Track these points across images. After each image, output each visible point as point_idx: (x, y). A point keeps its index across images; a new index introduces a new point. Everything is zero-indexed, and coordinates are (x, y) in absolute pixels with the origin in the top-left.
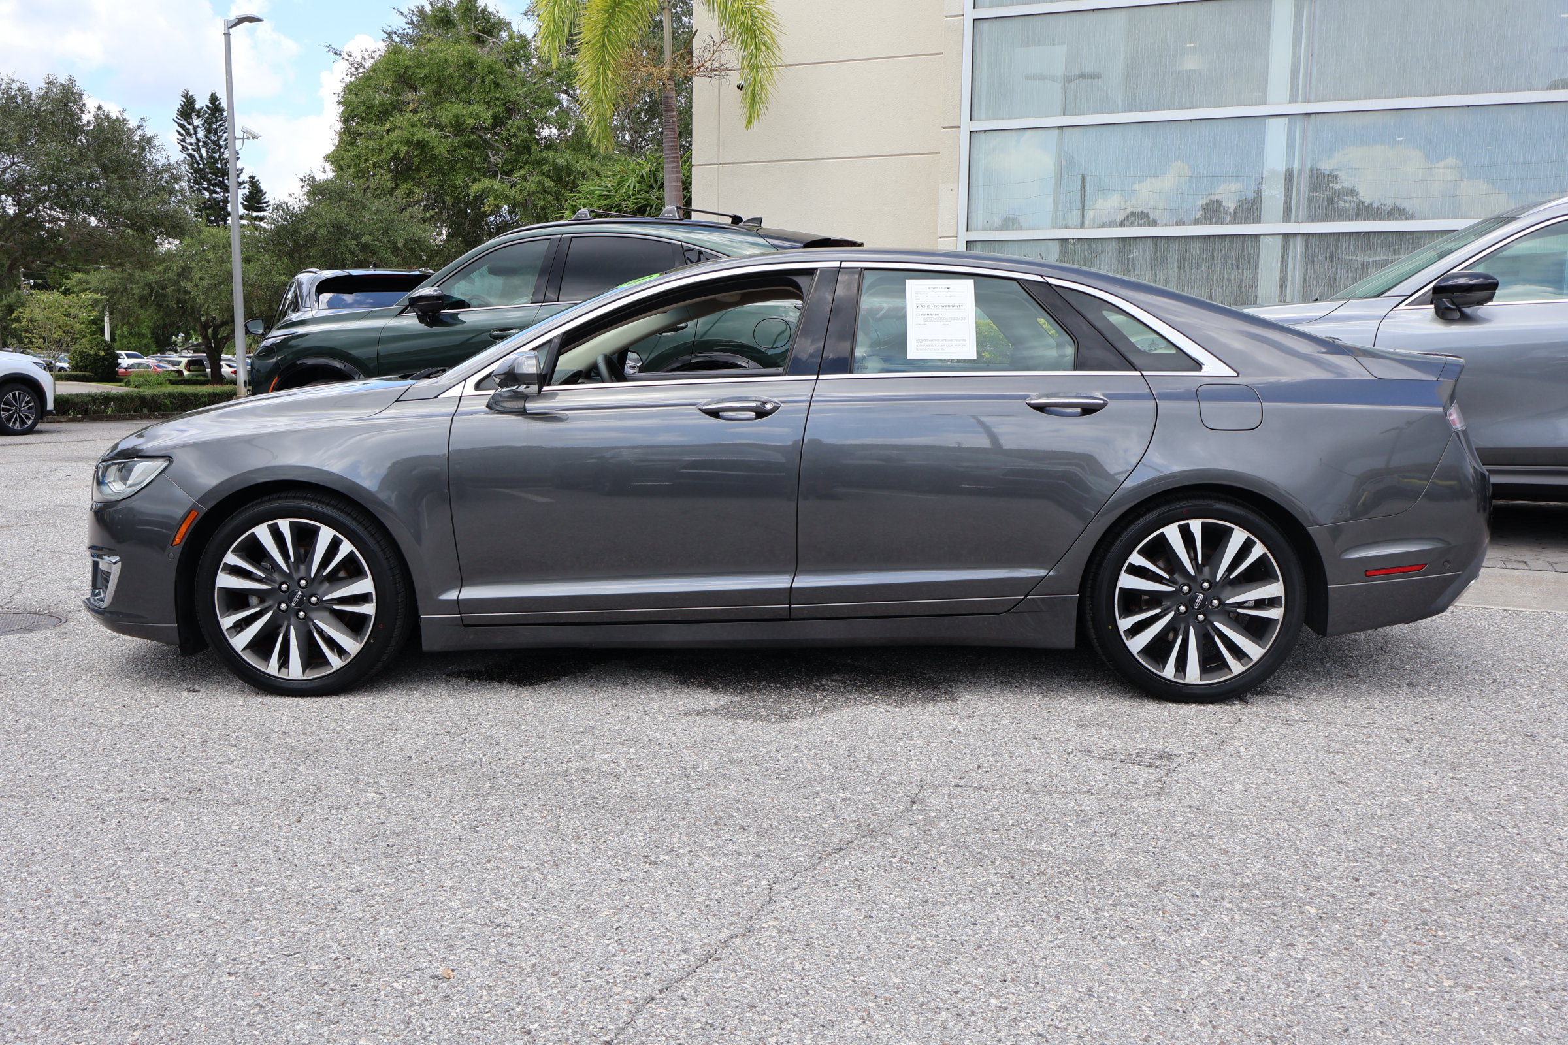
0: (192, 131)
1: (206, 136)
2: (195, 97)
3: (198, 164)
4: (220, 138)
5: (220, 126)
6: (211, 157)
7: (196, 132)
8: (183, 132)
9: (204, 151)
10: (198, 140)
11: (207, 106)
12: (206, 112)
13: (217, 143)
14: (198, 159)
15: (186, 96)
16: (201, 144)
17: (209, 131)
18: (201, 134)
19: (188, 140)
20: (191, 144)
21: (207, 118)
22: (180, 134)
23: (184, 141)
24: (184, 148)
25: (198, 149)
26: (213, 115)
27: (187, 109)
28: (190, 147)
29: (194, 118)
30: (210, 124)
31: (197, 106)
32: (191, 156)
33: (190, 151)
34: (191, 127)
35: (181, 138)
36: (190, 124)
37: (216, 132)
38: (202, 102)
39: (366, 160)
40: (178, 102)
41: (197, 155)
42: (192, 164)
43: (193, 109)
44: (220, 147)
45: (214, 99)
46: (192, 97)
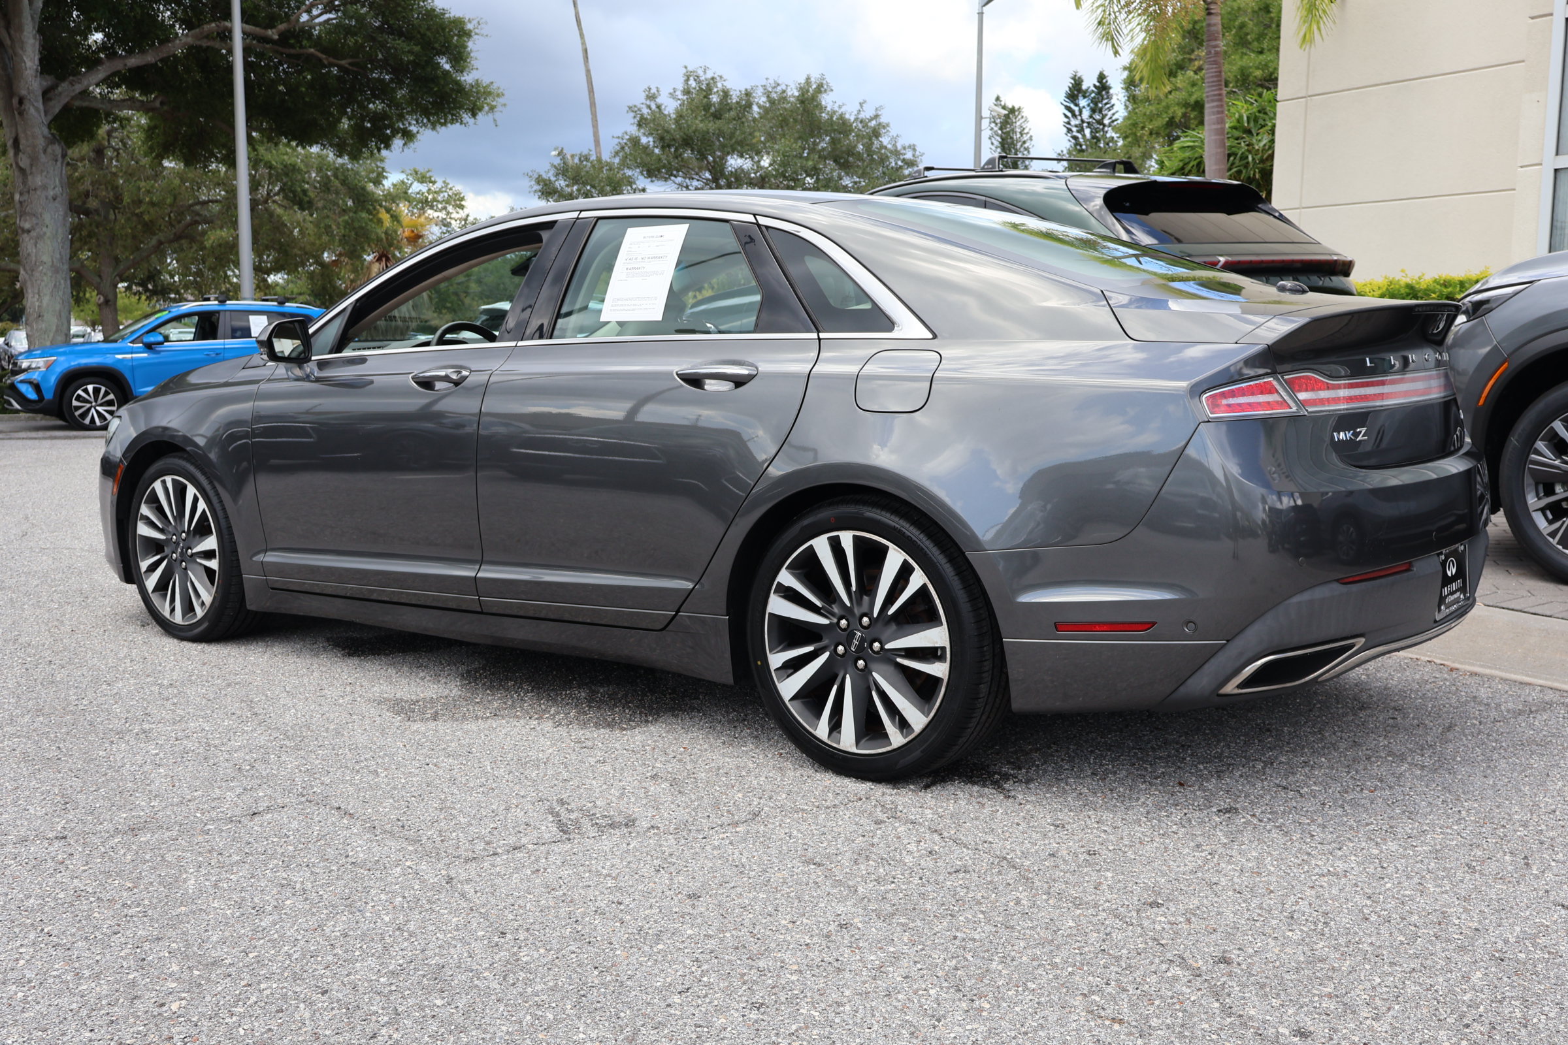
0: (1077, 113)
1: (1091, 117)
2: (1083, 78)
3: (1081, 146)
4: (1104, 116)
5: (1106, 104)
6: (1094, 137)
7: (1080, 114)
8: (1069, 114)
9: (1087, 132)
10: (1083, 121)
11: (1095, 86)
12: (1093, 91)
13: (1100, 122)
14: (1081, 140)
15: (1074, 78)
16: (1085, 125)
17: (1093, 111)
18: (1086, 114)
19: (1074, 122)
20: (1076, 126)
21: (1094, 98)
22: (1066, 116)
23: (1069, 123)
24: (1069, 130)
25: (1081, 130)
26: (1099, 93)
27: (1075, 91)
28: (1074, 129)
29: (1081, 98)
30: (1096, 104)
31: (1084, 87)
32: (1075, 138)
33: (1075, 134)
34: (1076, 109)
35: (1066, 120)
36: (1077, 105)
37: (1100, 111)
38: (1090, 82)
39: (1143, 128)
40: (1068, 83)
41: (1079, 136)
42: (1076, 145)
43: (1080, 90)
44: (1104, 125)
45: (1101, 77)
46: (1079, 78)
